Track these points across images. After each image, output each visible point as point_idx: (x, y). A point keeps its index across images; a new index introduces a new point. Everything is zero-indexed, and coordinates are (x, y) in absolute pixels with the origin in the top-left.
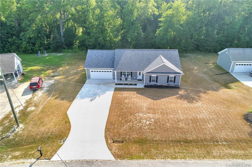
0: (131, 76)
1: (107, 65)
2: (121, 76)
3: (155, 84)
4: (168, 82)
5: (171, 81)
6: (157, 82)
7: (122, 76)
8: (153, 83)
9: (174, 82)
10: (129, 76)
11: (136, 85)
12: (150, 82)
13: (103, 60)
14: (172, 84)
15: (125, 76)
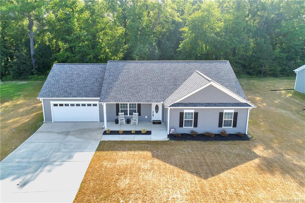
0: (139, 115)
1: (87, 92)
2: (117, 115)
3: (192, 131)
4: (220, 125)
5: (228, 124)
6: (196, 125)
7: (119, 113)
8: (187, 129)
9: (235, 125)
10: (134, 113)
11: (149, 133)
12: (181, 125)
13: (80, 81)
14: (230, 130)
15: (126, 114)
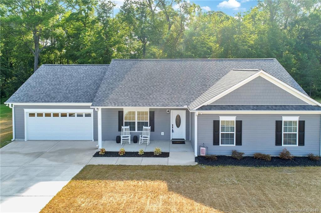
0: (152, 130)
1: (77, 96)
2: (120, 129)
3: (234, 152)
4: (278, 142)
5: (290, 139)
6: (239, 142)
7: (122, 127)
8: (225, 149)
9: (302, 143)
10: (144, 127)
11: (166, 155)
12: (216, 142)
13: (72, 83)
14: (294, 150)
15: (132, 128)
